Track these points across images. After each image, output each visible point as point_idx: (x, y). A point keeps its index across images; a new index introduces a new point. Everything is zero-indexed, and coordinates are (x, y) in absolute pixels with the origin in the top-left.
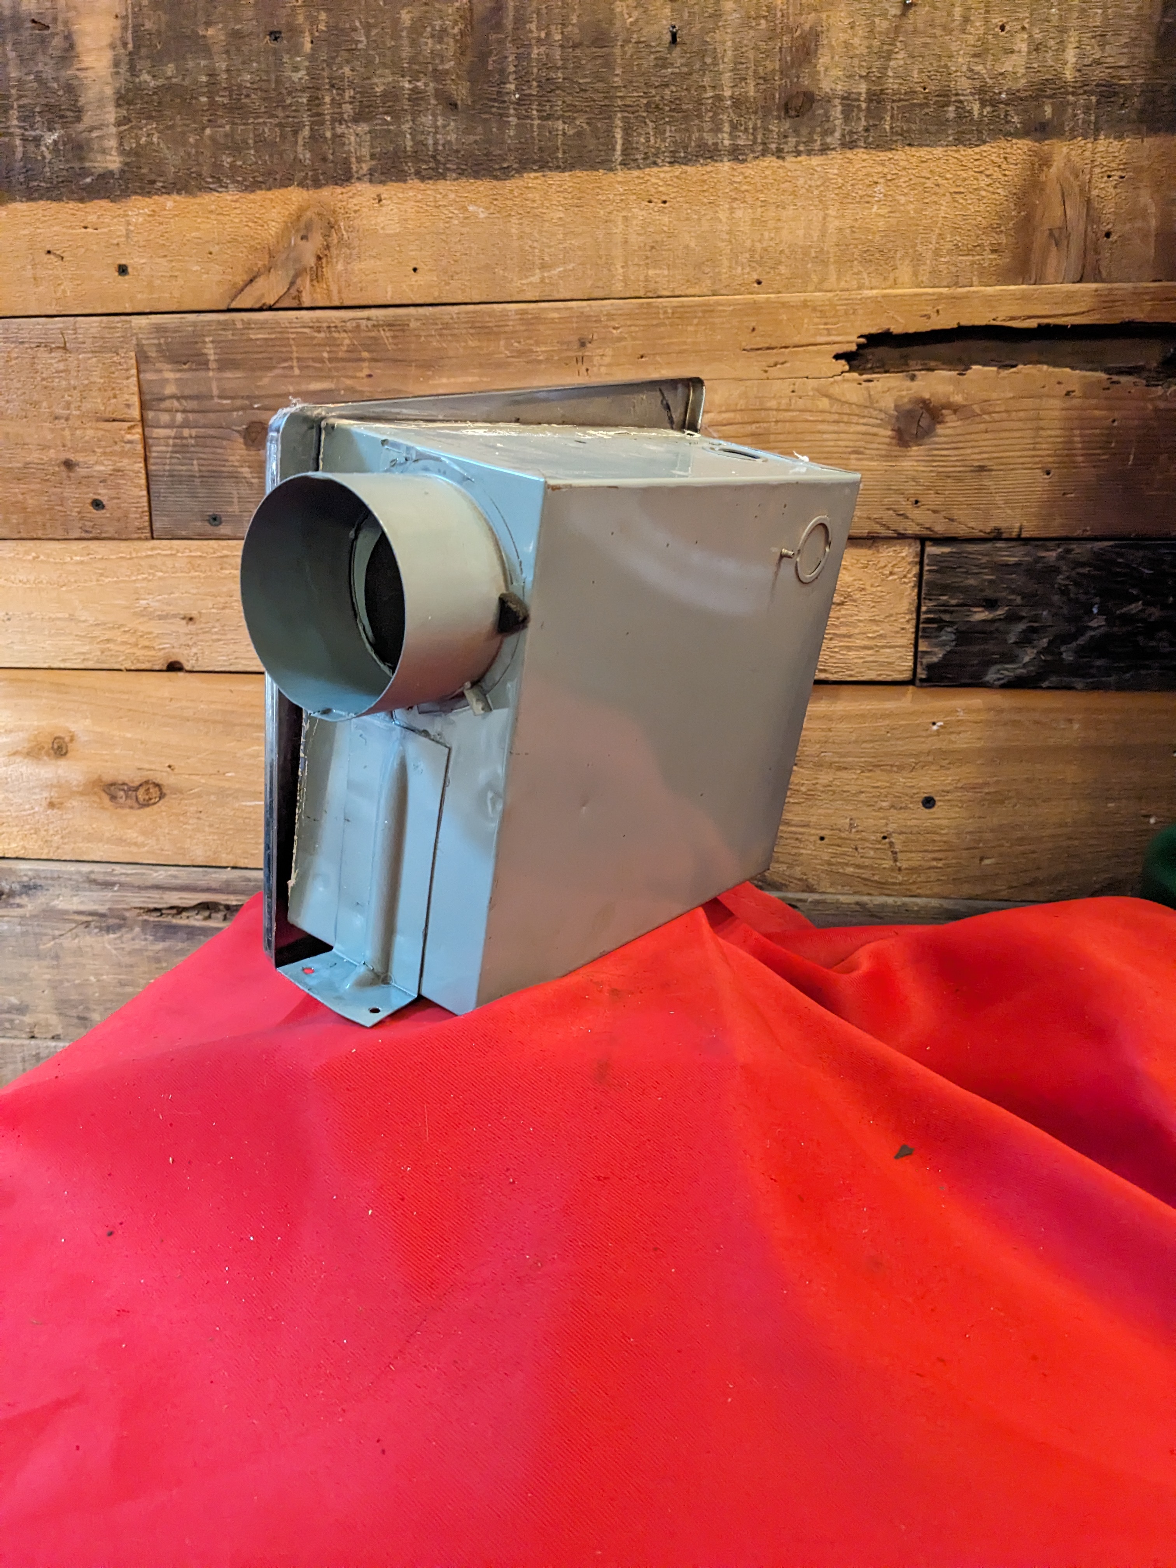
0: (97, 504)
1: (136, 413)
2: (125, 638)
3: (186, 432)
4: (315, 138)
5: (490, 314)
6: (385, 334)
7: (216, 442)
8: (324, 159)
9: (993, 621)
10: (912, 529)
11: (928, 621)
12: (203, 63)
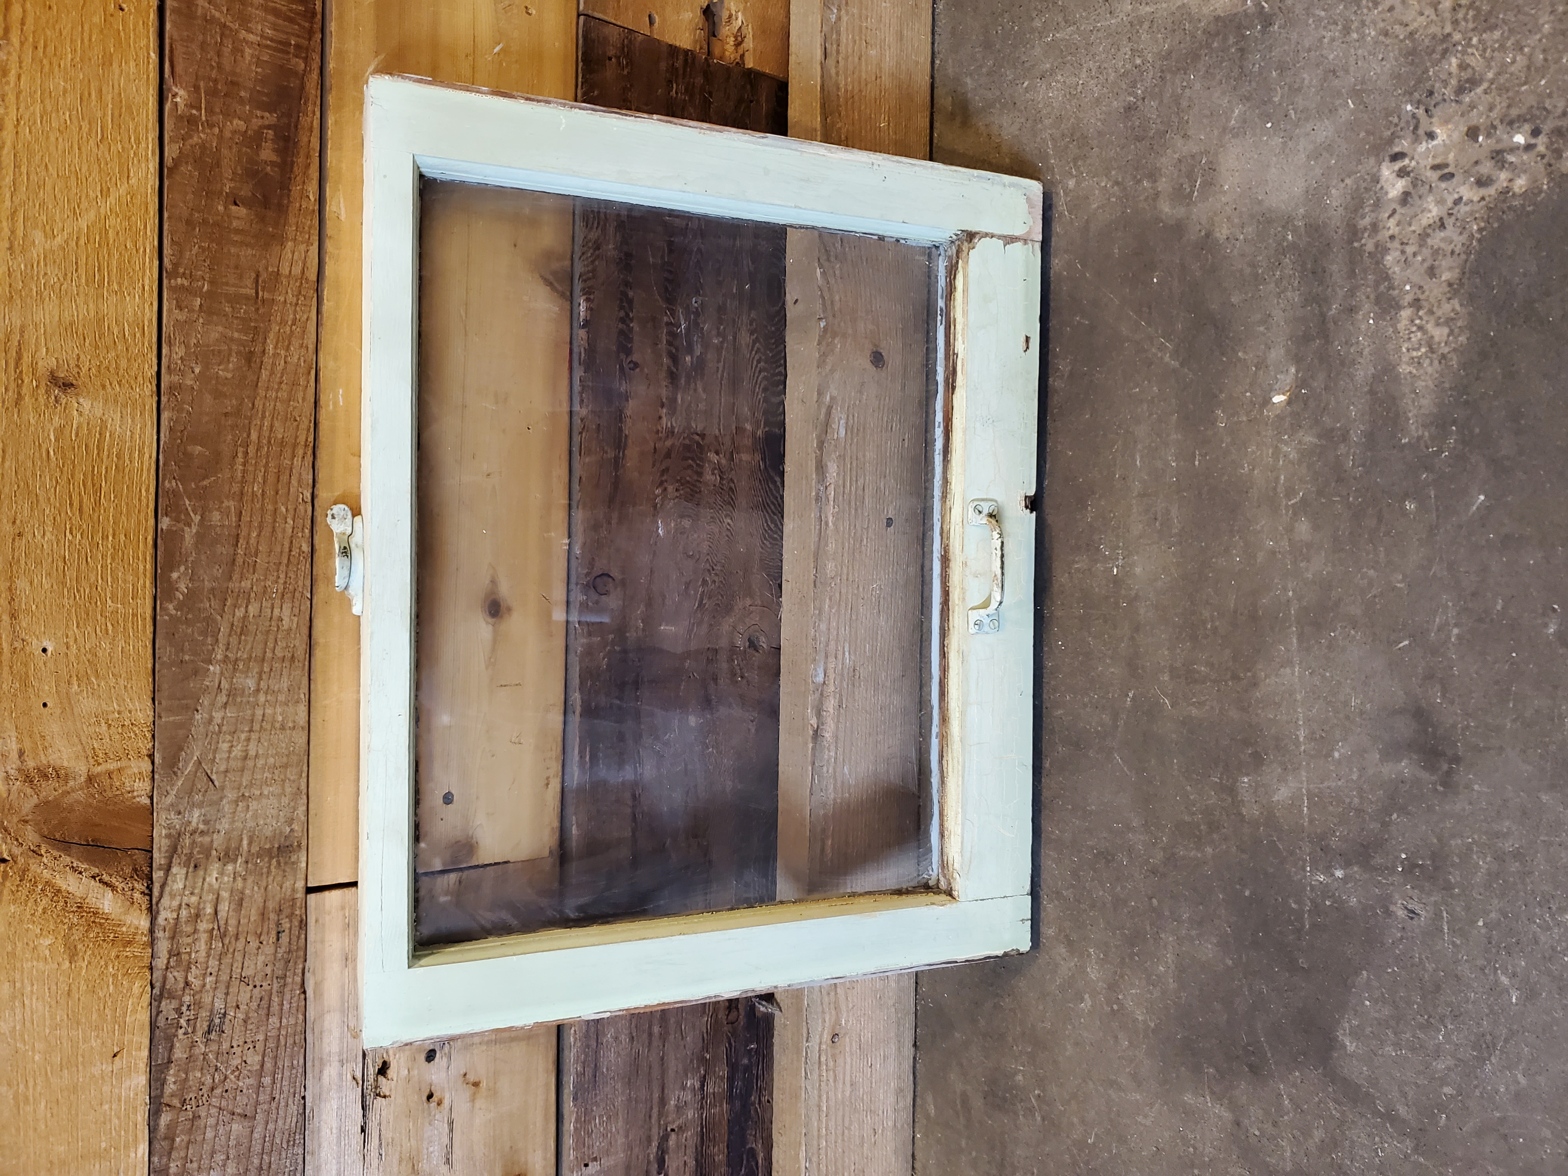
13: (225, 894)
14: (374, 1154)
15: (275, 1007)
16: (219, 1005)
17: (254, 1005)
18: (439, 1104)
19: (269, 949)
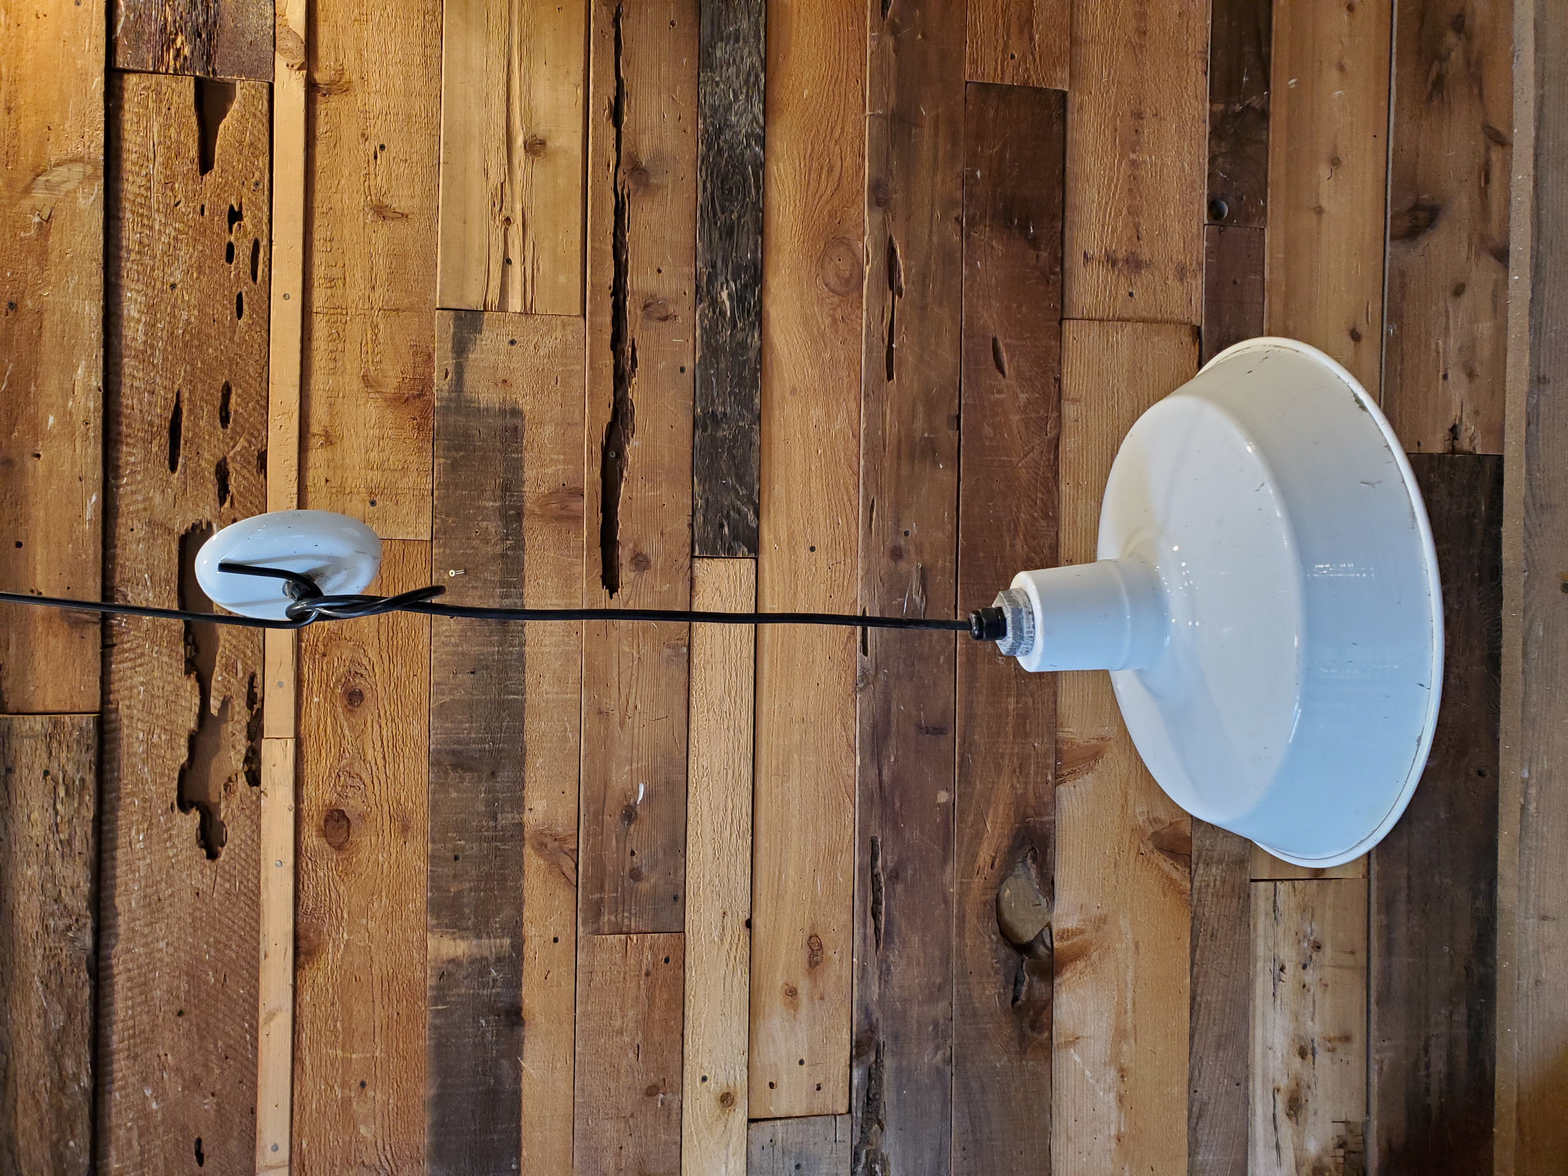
0: (667, 960)
1: (623, 937)
2: (734, 950)
3: (633, 911)
4: (503, 840)
5: (586, 756)
6: (592, 808)
7: (639, 896)
8: (512, 836)
9: (729, 525)
10: (687, 562)
11: (728, 553)
12: (465, 894)
13: (1219, 878)
14: (1279, 1007)
15: (1238, 930)
16: (1216, 926)
17: (1229, 928)
18: (1309, 990)
19: (1235, 904)
